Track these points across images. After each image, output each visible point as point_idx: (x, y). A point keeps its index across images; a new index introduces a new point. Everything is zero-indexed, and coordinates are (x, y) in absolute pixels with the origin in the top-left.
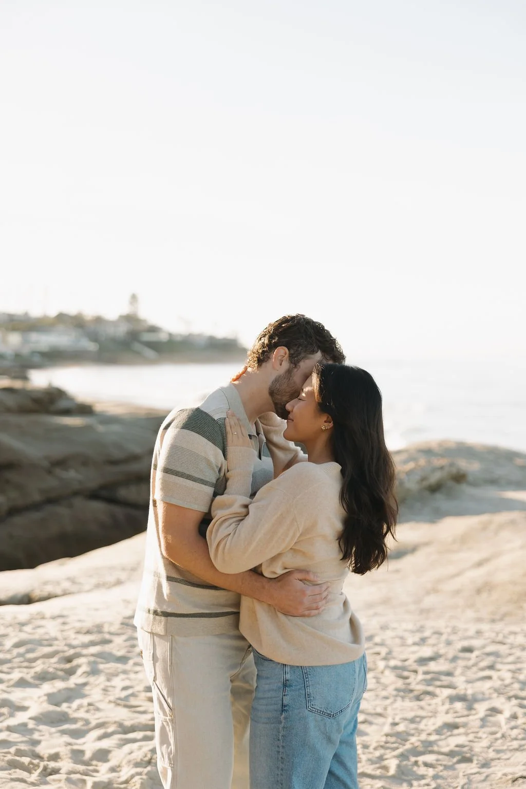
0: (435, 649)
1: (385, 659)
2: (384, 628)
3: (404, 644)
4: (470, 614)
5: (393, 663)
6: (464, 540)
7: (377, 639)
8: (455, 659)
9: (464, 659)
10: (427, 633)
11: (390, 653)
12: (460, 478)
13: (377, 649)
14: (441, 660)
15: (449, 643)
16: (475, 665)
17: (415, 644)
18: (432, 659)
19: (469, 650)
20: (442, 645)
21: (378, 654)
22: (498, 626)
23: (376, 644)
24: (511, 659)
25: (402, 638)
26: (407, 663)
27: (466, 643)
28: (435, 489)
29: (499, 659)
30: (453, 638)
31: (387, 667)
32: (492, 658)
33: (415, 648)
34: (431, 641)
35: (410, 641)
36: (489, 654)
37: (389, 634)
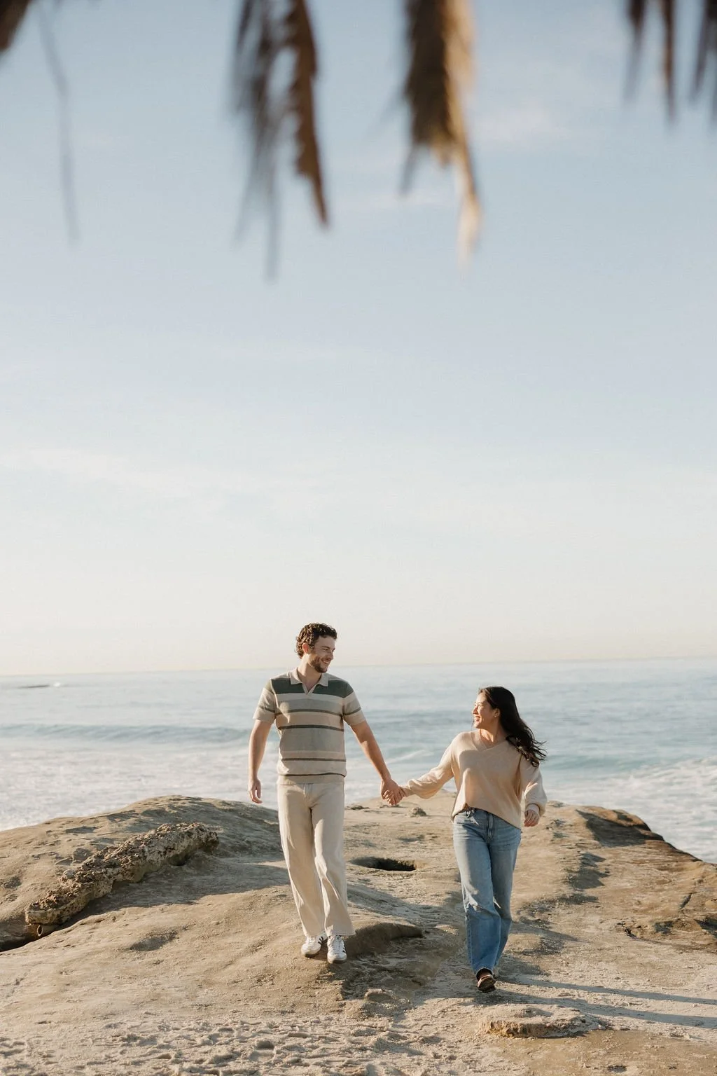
0: (230, 1047)
1: (176, 1062)
2: (164, 1028)
3: (192, 1044)
4: (255, 1007)
5: (186, 1066)
6: (228, 922)
7: (160, 1041)
8: (254, 1057)
9: (265, 1055)
10: (215, 1031)
11: (180, 1055)
12: (210, 845)
13: (164, 1052)
14: (240, 1059)
15: (243, 1040)
16: (277, 1062)
17: (204, 1044)
18: (229, 1058)
19: (268, 1045)
20: (236, 1043)
21: (168, 1057)
22: (291, 1018)
23: (161, 1047)
24: (315, 1052)
25: (187, 1037)
26: (203, 1065)
27: (263, 1038)
28: (182, 860)
29: (304, 1054)
30: (244, 1034)
31: (182, 1070)
32: (295, 1053)
33: (207, 1048)
34: (222, 1039)
35: (199, 1041)
36: (291, 1048)
37: (172, 1034)
